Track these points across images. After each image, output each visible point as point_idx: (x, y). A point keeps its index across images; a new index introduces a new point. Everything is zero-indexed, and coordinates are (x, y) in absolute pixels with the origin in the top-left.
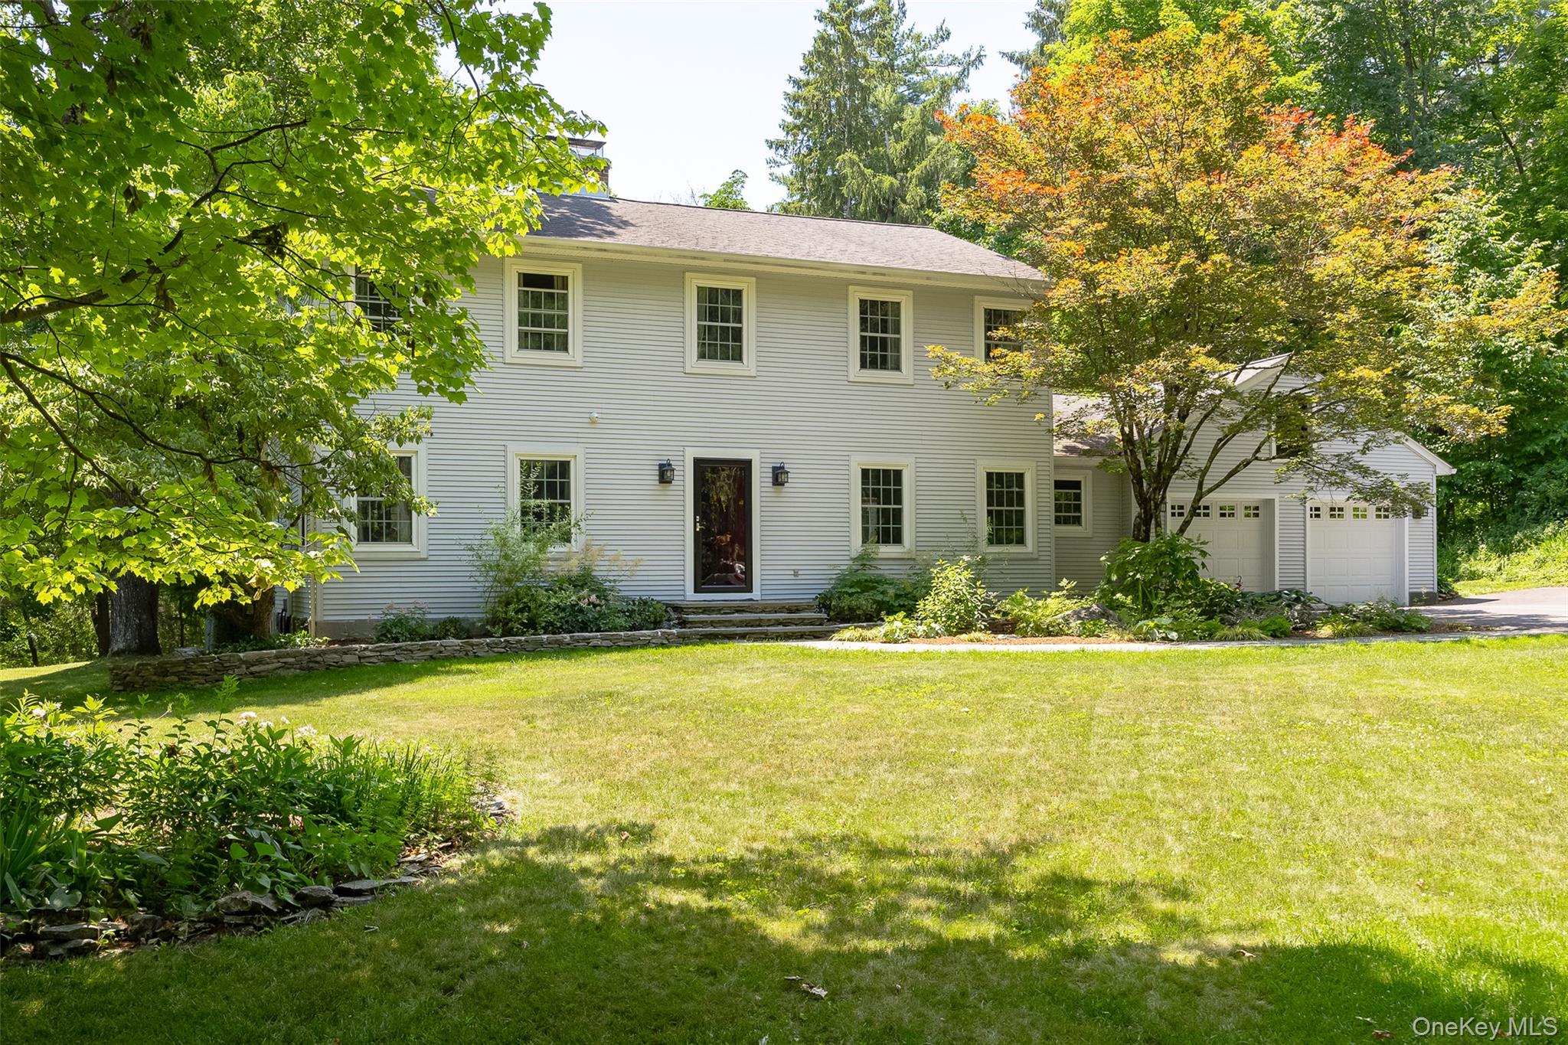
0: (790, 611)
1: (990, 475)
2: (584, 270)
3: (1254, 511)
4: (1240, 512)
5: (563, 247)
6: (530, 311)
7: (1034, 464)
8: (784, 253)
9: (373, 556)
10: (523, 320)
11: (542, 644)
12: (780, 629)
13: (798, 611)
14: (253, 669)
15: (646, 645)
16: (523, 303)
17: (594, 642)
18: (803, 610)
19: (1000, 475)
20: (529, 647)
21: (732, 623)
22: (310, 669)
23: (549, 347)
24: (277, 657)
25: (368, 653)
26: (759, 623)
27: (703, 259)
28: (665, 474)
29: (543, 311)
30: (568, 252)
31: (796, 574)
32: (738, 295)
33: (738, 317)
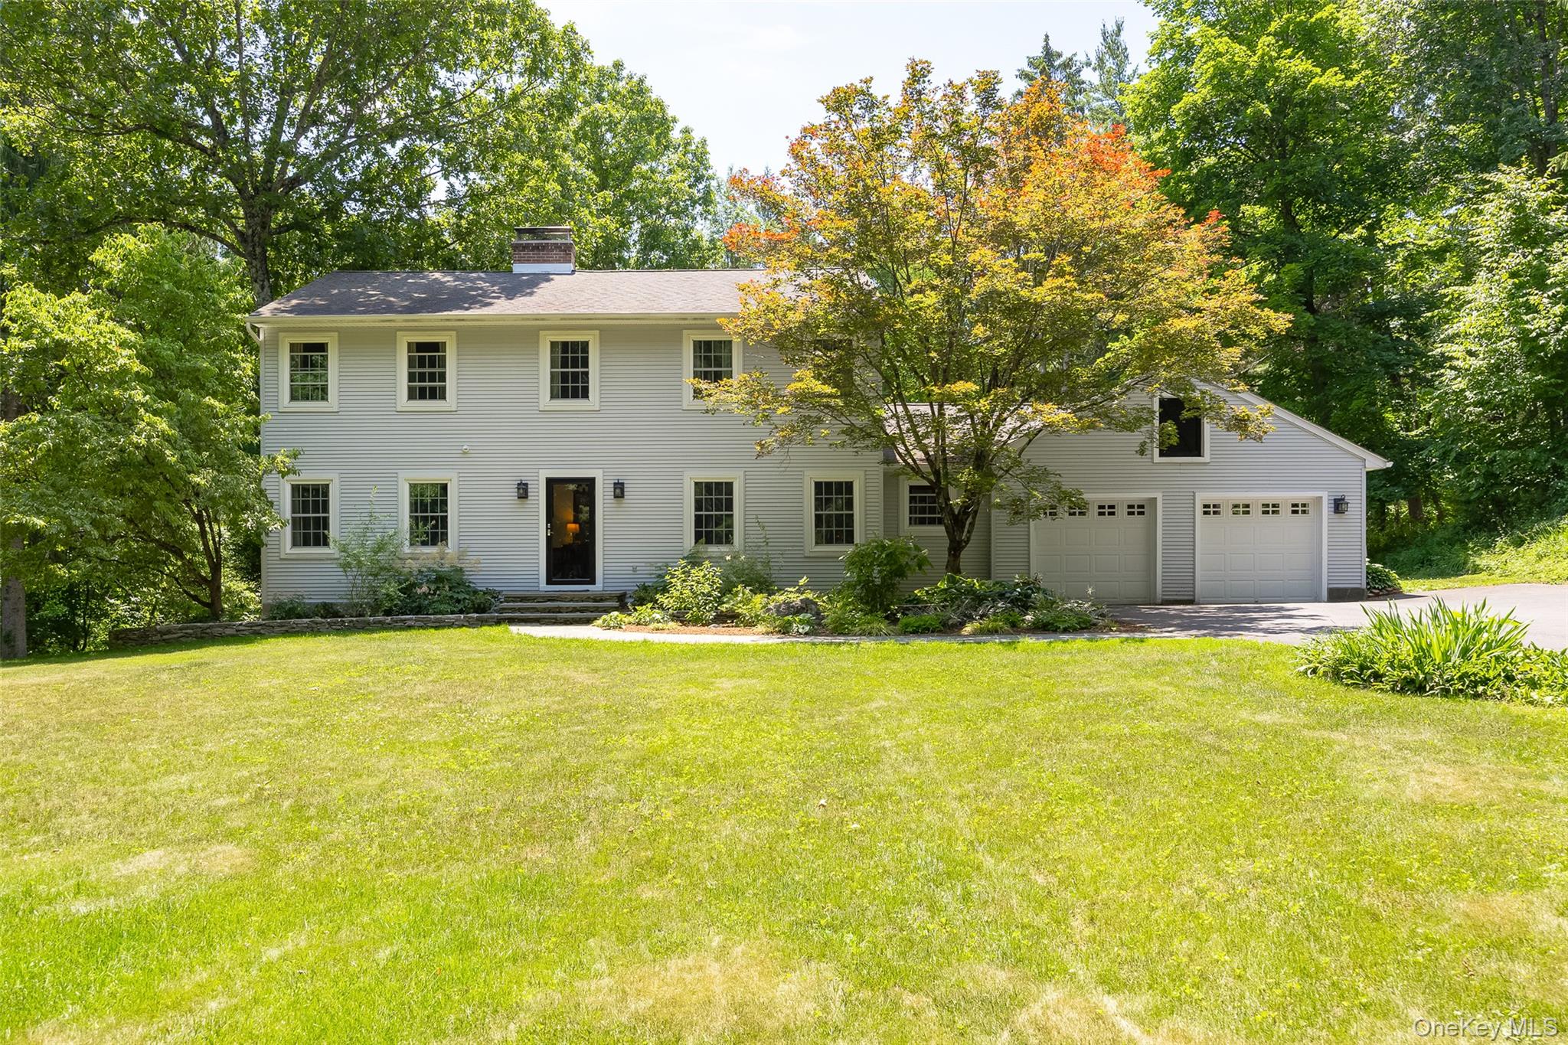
0: (595, 601)
1: (818, 485)
2: (457, 336)
3: (1138, 509)
4: (1122, 511)
5: (430, 320)
6: (418, 370)
7: (863, 473)
8: (612, 310)
9: (301, 557)
10: (411, 377)
11: (369, 624)
12: (578, 614)
13: (601, 600)
14: (165, 637)
15: (451, 625)
16: (411, 365)
17: (409, 623)
18: (606, 600)
19: (829, 484)
20: (359, 626)
21: (536, 610)
22: (202, 638)
23: (433, 397)
24: (180, 629)
25: (241, 628)
26: (559, 610)
27: (543, 319)
28: (523, 492)
29: (427, 370)
30: (437, 324)
31: (635, 570)
32: (585, 346)
33: (585, 364)
